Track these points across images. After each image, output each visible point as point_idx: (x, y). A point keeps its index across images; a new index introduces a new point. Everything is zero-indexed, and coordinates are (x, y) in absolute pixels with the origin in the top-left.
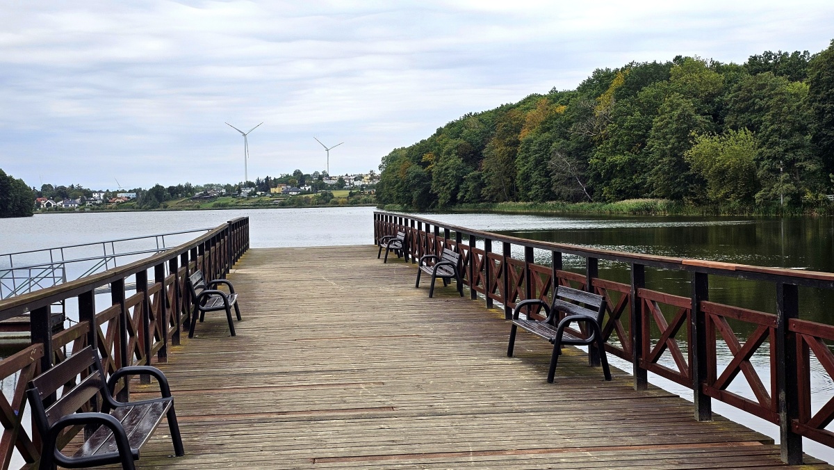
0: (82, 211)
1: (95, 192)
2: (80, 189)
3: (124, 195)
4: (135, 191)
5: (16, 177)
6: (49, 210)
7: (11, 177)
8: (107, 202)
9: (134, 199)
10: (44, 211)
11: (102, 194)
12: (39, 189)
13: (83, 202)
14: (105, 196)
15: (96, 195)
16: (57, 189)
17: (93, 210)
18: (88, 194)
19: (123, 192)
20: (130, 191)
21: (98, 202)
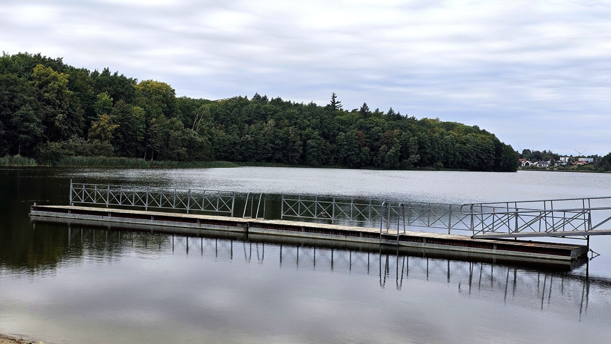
0: (552, 170)
1: (562, 156)
2: (550, 154)
3: (584, 159)
4: (592, 157)
5: (507, 144)
6: (528, 168)
7: (503, 143)
8: (571, 164)
9: (591, 163)
10: (524, 169)
11: (567, 158)
12: (521, 152)
13: (552, 163)
14: (569, 160)
15: (562, 159)
16: (533, 153)
17: (560, 170)
18: (557, 157)
19: (583, 157)
20: (588, 157)
21: (564, 164)
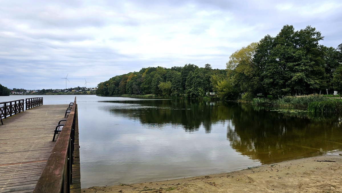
0: (24, 95)
2: (23, 90)
3: (35, 91)
4: (38, 90)
5: (5, 86)
6: (15, 94)
7: (3, 86)
8: (30, 93)
9: (37, 92)
10: (13, 95)
11: (29, 91)
12: (12, 89)
13: (24, 93)
14: (30, 91)
15: (27, 91)
16: (17, 89)
17: (26, 95)
18: (25, 91)
19: (35, 90)
20: (37, 90)
21: (28, 93)
